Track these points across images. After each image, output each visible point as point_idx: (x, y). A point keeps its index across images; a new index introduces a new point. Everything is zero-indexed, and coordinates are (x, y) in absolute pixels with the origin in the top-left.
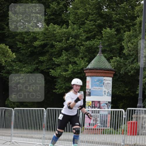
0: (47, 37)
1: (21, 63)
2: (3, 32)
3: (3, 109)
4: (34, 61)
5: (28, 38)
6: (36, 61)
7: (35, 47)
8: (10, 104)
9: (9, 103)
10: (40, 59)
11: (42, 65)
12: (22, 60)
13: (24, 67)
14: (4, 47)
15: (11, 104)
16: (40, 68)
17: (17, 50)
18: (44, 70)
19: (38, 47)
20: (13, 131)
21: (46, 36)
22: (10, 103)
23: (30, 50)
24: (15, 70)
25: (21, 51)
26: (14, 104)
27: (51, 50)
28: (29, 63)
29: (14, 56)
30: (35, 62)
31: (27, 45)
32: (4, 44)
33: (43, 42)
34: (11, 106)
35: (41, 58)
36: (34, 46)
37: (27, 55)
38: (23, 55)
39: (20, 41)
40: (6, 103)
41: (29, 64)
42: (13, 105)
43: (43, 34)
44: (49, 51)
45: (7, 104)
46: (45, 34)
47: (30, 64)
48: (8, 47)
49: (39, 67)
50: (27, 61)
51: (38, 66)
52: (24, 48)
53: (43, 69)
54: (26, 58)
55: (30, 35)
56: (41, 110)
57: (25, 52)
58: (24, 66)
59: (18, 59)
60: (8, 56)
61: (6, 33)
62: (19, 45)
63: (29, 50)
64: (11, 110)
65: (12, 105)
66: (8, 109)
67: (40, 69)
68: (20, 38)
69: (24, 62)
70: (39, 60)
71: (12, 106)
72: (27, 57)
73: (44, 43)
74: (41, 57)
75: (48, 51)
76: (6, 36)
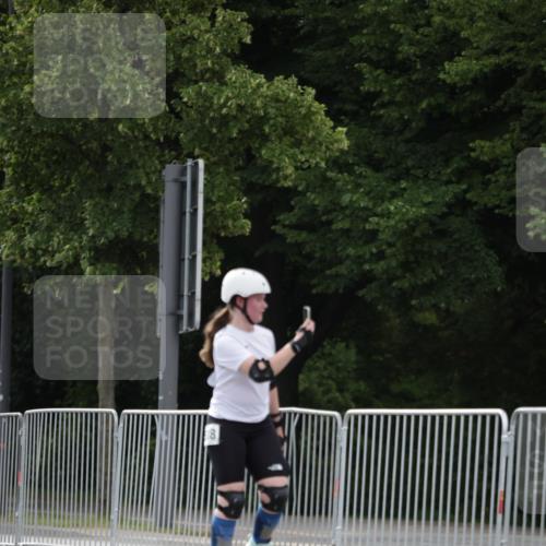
0: (514, 35)
1: (379, 175)
2: (287, 12)
3: (290, 414)
4: (447, 162)
5: (418, 43)
6: (456, 163)
7: (452, 91)
8: (321, 389)
9: (315, 386)
10: (473, 150)
11: (486, 184)
12: (381, 156)
13: (394, 195)
14: (292, 95)
15: (328, 391)
16: (475, 199)
17: (355, 108)
18: (498, 207)
19: (465, 89)
20: (339, 527)
21: (506, 28)
22: (320, 385)
23: (429, 105)
24: (347, 212)
25: (382, 112)
26: (341, 390)
27: (532, 104)
28: (419, 172)
29: (342, 139)
30: (449, 171)
31: (414, 77)
32: (293, 80)
33: (493, 60)
34: (325, 399)
35: (483, 148)
36: (444, 81)
37: (408, 135)
38: (387, 132)
39: (374, 57)
40: (302, 386)
41: (419, 178)
42: (337, 394)
43: (495, 19)
44: (524, 107)
45: (306, 389)
46: (502, 16)
47: (426, 176)
48: (312, 91)
49: (468, 196)
50: (410, 163)
51: (464, 187)
52: (398, 98)
53: (490, 205)
54: (402, 148)
55: (429, 24)
56: (484, 417)
57: (402, 115)
58: (393, 188)
59: (364, 153)
60: (314, 139)
61: (298, 17)
62: (372, 80)
63: (424, 105)
64: (331, 418)
65: (330, 395)
66: (313, 416)
67: (476, 203)
68: (372, 44)
69: (391, 166)
70: (469, 156)
71: (329, 401)
72: (407, 141)
73: (497, 65)
74: (482, 139)
75: (517, 110)
76: (302, 32)
